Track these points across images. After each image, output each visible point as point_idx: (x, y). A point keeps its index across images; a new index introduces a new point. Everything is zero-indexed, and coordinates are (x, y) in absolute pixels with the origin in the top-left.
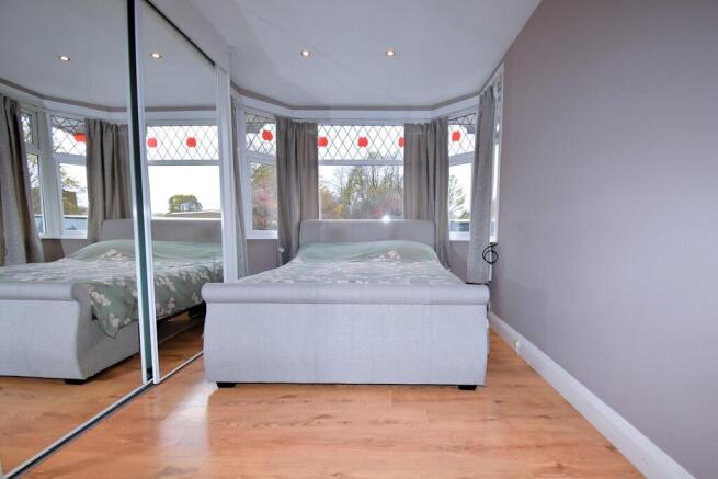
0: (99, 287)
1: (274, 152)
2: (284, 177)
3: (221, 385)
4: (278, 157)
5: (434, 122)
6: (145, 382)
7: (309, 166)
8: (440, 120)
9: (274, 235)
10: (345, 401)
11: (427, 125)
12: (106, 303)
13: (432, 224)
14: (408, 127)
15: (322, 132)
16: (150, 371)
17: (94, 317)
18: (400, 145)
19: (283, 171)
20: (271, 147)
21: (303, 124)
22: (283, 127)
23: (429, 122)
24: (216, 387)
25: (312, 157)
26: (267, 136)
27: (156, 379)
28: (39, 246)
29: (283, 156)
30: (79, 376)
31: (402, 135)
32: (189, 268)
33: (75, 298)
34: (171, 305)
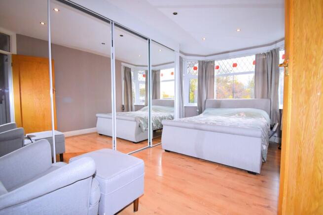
0: (142, 118)
1: (197, 75)
2: (200, 83)
3: (166, 151)
4: (199, 76)
5: (272, 51)
6: (149, 146)
7: (211, 78)
8: (275, 50)
9: (196, 105)
10: (199, 164)
11: (268, 53)
12: (143, 123)
13: (270, 100)
14: (257, 55)
15: (216, 63)
16: (150, 143)
17: (140, 126)
18: (254, 64)
19: (200, 80)
20: (196, 72)
21: (209, 62)
22: (201, 64)
23: (269, 51)
24: (164, 151)
25: (212, 74)
26: (195, 68)
27: (151, 146)
28: (134, 107)
29: (201, 76)
30: (135, 141)
31: (254, 59)
32: (166, 115)
33: (135, 121)
34: (159, 126)
